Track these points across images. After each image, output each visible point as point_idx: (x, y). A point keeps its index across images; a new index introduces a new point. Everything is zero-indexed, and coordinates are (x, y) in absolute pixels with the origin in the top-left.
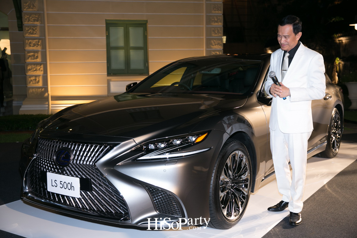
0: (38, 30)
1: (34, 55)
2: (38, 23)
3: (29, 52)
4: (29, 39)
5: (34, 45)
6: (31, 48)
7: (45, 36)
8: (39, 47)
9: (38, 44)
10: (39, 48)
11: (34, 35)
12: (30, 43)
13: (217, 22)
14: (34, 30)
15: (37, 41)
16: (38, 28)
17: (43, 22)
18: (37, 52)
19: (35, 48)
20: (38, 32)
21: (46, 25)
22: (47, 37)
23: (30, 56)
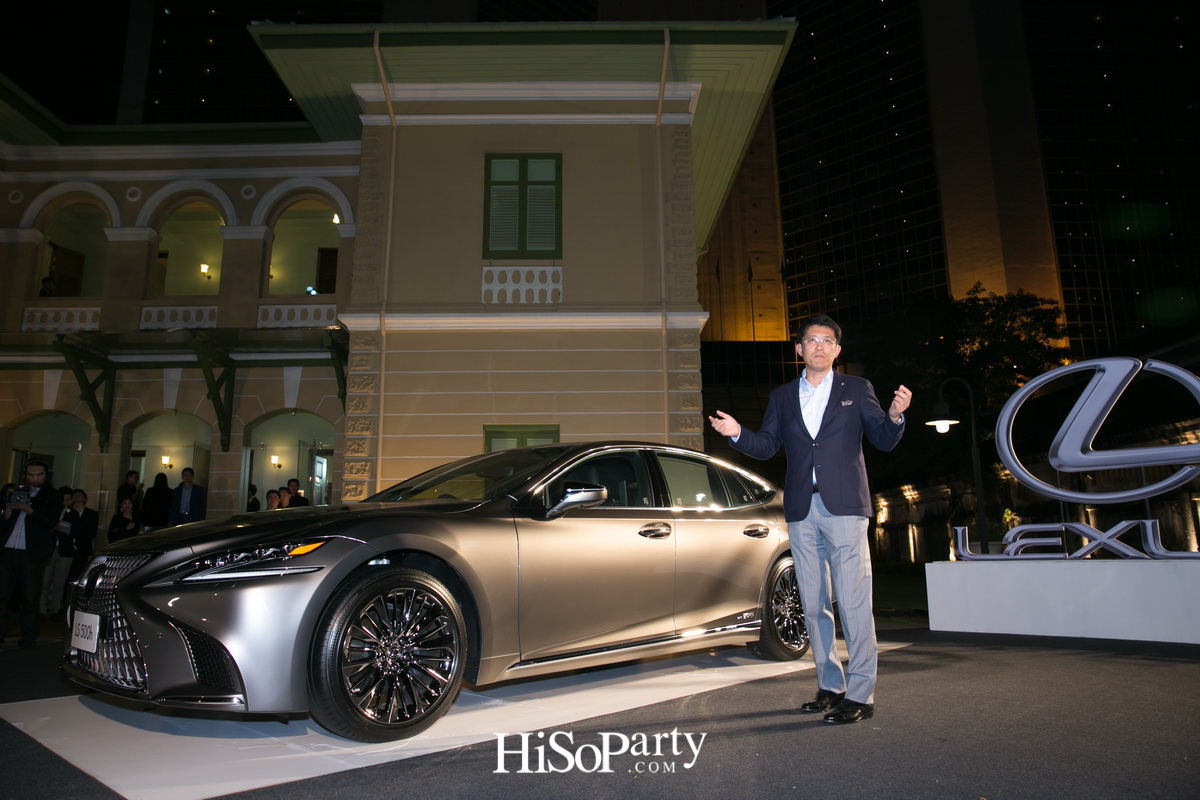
0: (367, 446)
1: (356, 489)
2: (367, 434)
3: (349, 483)
4: (349, 461)
5: (358, 471)
6: (353, 477)
7: (377, 456)
8: (365, 474)
9: (364, 470)
10: (366, 477)
11: (359, 454)
12: (352, 467)
13: (690, 426)
14: (359, 445)
15: (363, 463)
16: (367, 443)
17: (376, 432)
18: (361, 483)
19: (359, 477)
20: (367, 449)
21: (381, 436)
22: (380, 458)
23: (349, 490)
